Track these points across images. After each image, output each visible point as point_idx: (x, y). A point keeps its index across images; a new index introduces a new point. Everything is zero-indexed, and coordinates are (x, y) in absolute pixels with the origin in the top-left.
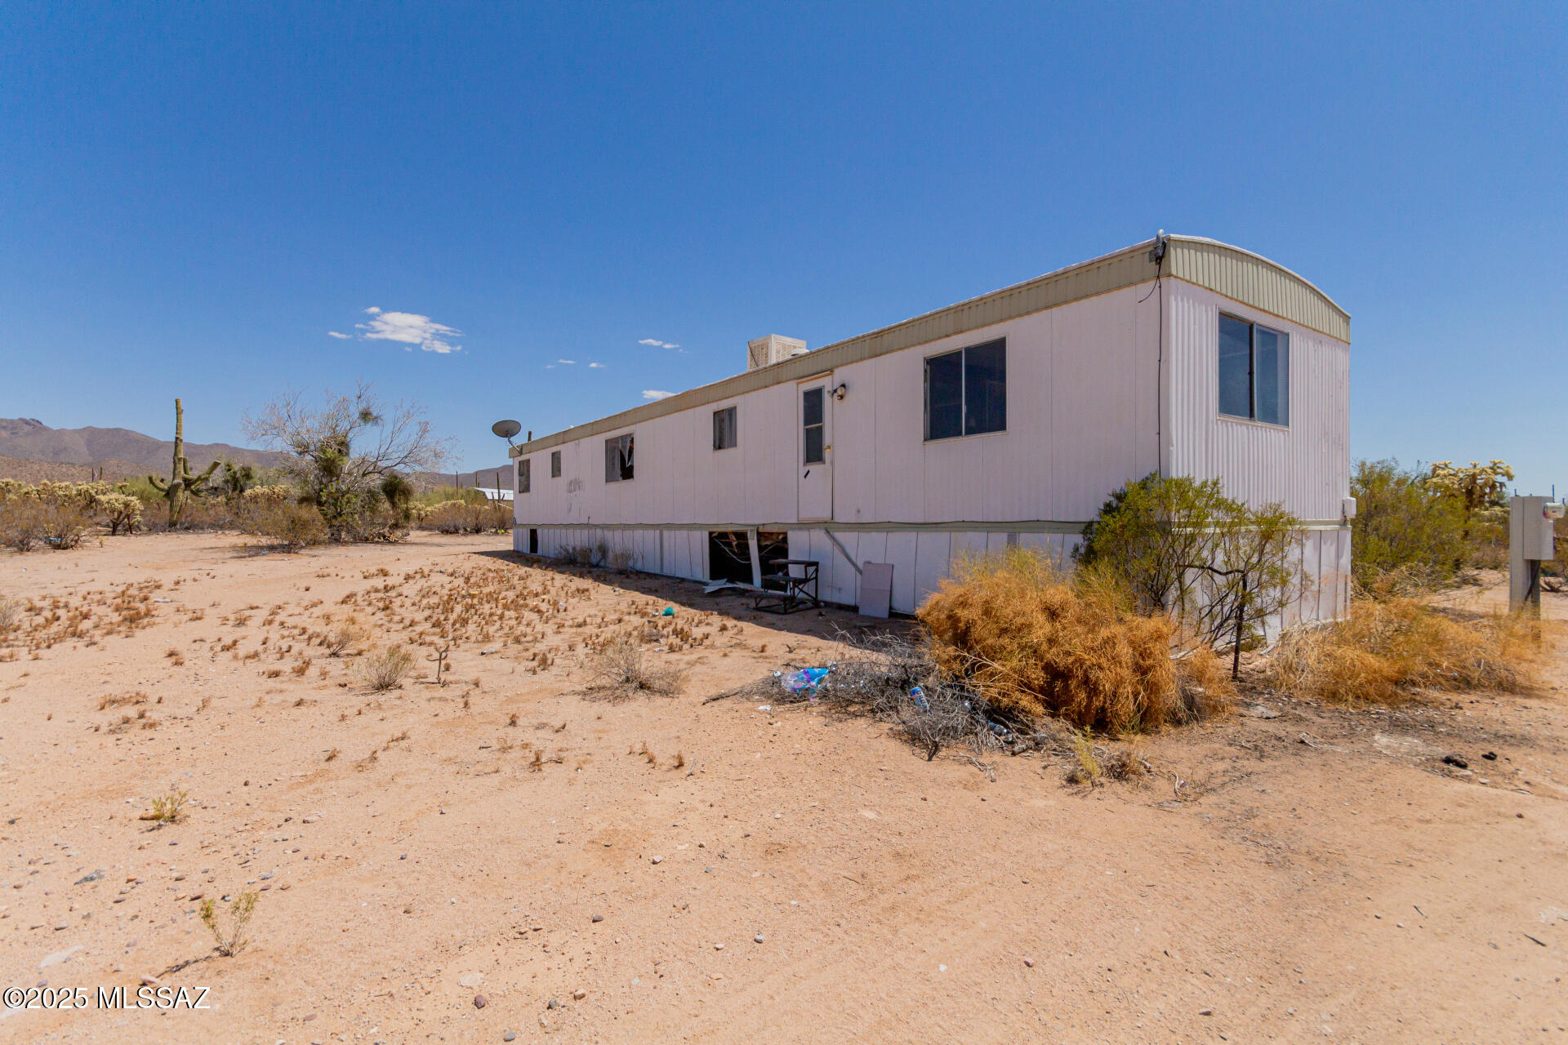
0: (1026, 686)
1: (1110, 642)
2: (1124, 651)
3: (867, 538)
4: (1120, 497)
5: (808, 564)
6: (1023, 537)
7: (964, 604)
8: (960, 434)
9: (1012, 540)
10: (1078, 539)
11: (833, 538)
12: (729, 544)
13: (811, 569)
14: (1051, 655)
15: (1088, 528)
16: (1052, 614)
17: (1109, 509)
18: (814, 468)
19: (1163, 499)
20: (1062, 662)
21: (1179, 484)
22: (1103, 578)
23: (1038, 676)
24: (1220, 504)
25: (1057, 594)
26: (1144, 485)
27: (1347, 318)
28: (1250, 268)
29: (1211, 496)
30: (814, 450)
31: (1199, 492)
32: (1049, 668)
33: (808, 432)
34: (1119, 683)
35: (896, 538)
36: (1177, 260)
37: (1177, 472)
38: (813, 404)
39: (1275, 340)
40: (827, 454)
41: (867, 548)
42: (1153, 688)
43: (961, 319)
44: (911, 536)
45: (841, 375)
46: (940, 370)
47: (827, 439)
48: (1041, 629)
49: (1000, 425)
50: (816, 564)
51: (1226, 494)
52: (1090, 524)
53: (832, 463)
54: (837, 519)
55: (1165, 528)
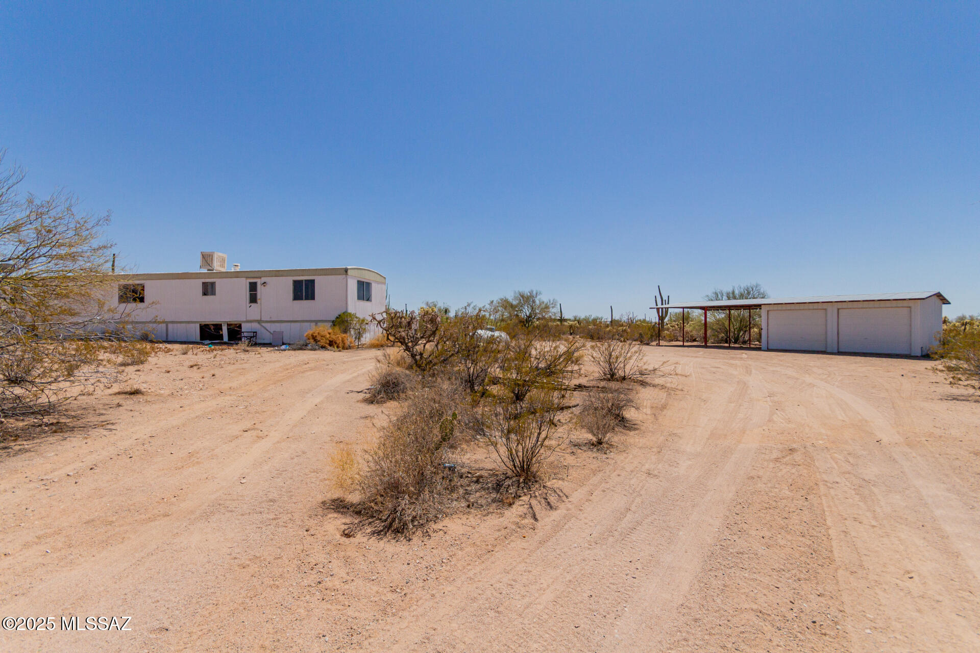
0: (326, 343)
1: (338, 337)
2: (340, 339)
3: (273, 325)
4: (340, 316)
5: (254, 332)
6: (319, 324)
7: (314, 333)
8: (302, 299)
9: (316, 324)
10: (332, 323)
11: (261, 325)
12: (210, 329)
13: (255, 334)
14: (330, 339)
15: (333, 322)
16: (329, 334)
17: (337, 318)
18: (253, 305)
19: (347, 316)
20: (331, 340)
21: (350, 313)
22: (337, 329)
23: (328, 342)
24: (356, 317)
25: (330, 331)
26: (344, 313)
27: (385, 278)
28: (363, 271)
29: (355, 315)
30: (253, 299)
31: (353, 315)
32: (330, 341)
33: (251, 295)
34: (339, 343)
35: (284, 325)
36: (349, 272)
37: (349, 311)
38: (253, 287)
39: (368, 285)
40: (259, 301)
41: (272, 327)
42: (344, 344)
43: (303, 272)
44: (289, 324)
45: (264, 279)
46: (297, 285)
47: (259, 296)
48: (328, 336)
49: (313, 298)
50: (256, 332)
51: (357, 315)
52: (334, 321)
53: (261, 304)
54: (263, 319)
55: (347, 321)
